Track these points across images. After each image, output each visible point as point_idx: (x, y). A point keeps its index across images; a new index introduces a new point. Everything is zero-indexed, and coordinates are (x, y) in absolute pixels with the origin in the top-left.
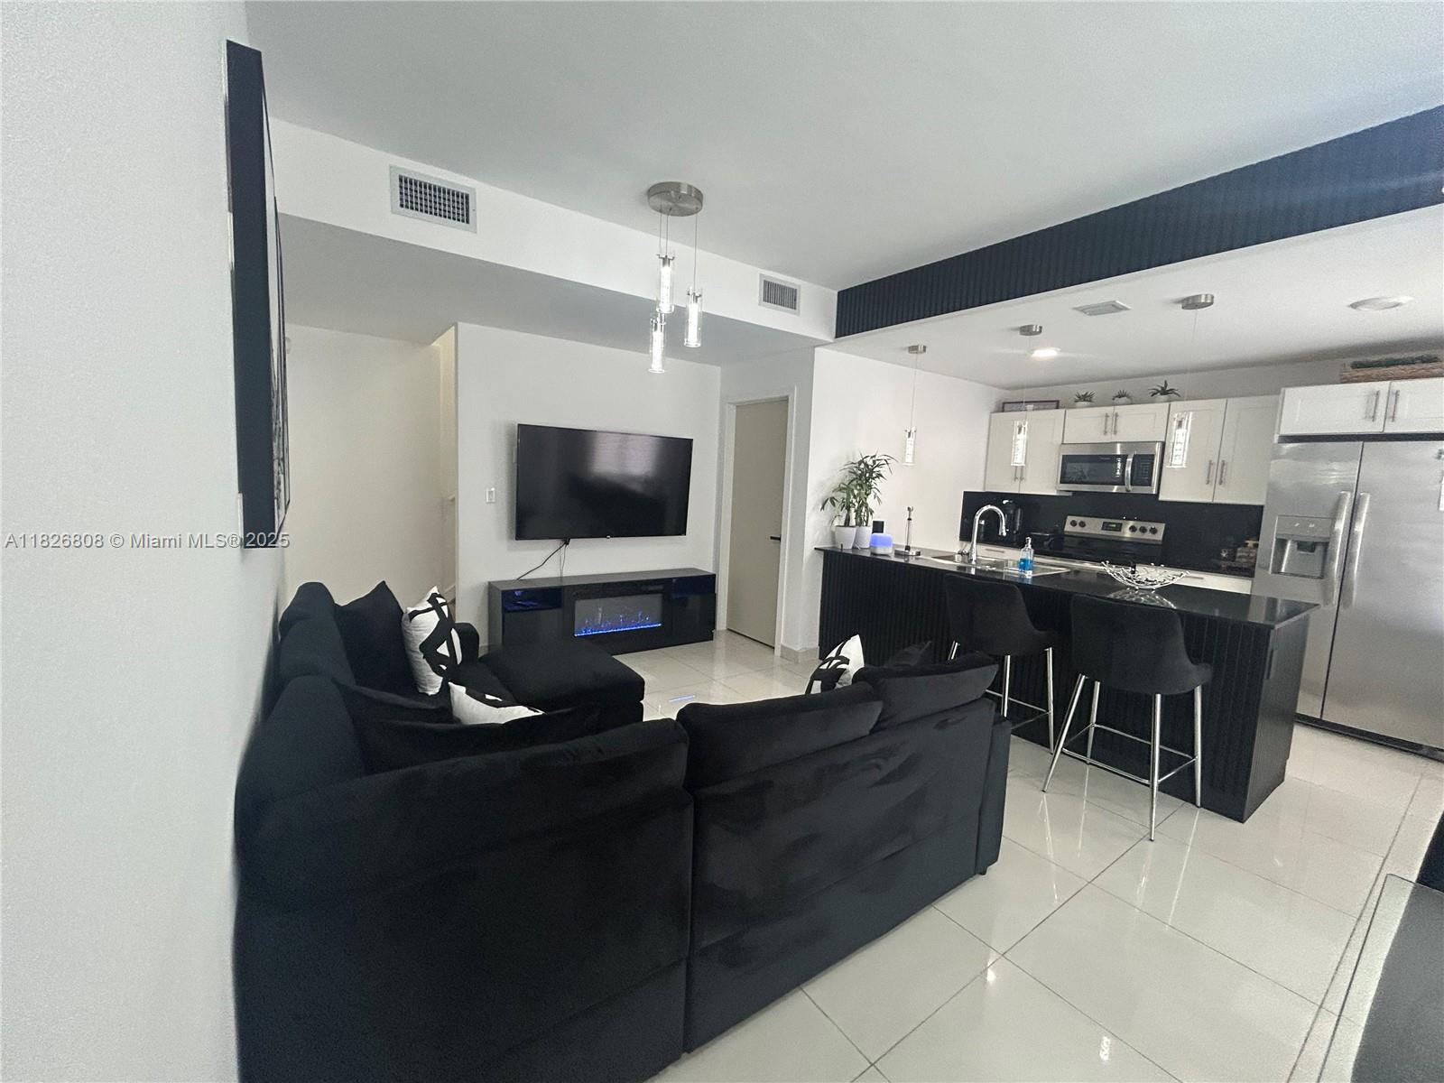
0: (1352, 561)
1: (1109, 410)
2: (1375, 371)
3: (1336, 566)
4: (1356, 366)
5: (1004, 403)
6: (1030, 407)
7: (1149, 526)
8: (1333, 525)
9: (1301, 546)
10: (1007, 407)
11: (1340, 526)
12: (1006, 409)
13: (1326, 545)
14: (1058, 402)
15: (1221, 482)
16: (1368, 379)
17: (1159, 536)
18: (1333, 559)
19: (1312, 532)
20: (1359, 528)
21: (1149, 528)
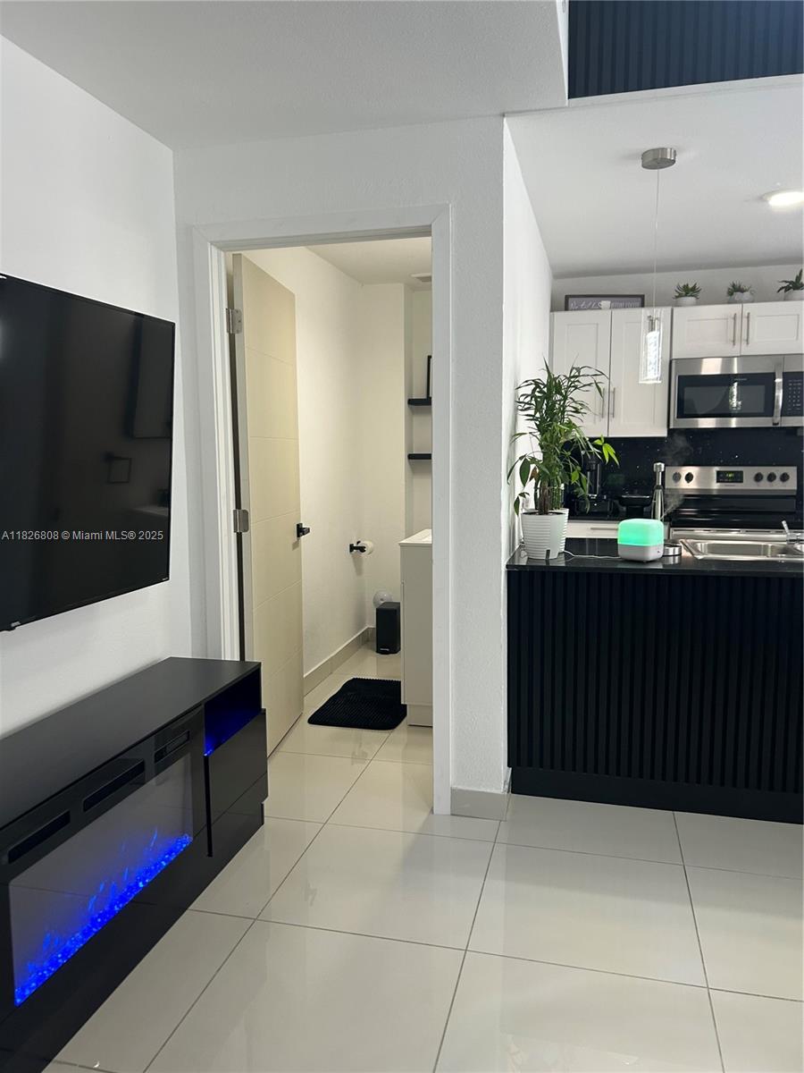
5: (567, 297)
6: (605, 303)
7: (778, 471)
10: (572, 303)
12: (571, 305)
14: (642, 297)
17: (792, 485)
21: (778, 476)
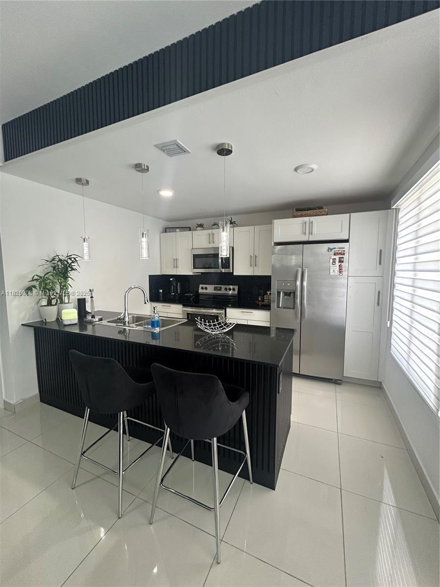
0: (304, 299)
1: (210, 231)
2: (304, 213)
3: (298, 301)
4: (297, 210)
5: (166, 228)
6: (178, 230)
7: (232, 287)
8: (296, 283)
9: (286, 294)
11: (298, 283)
12: (167, 231)
13: (294, 293)
14: (190, 228)
15: (256, 265)
16: (302, 216)
17: (236, 292)
18: (297, 298)
19: (289, 287)
20: (305, 284)
21: (229, 288)
